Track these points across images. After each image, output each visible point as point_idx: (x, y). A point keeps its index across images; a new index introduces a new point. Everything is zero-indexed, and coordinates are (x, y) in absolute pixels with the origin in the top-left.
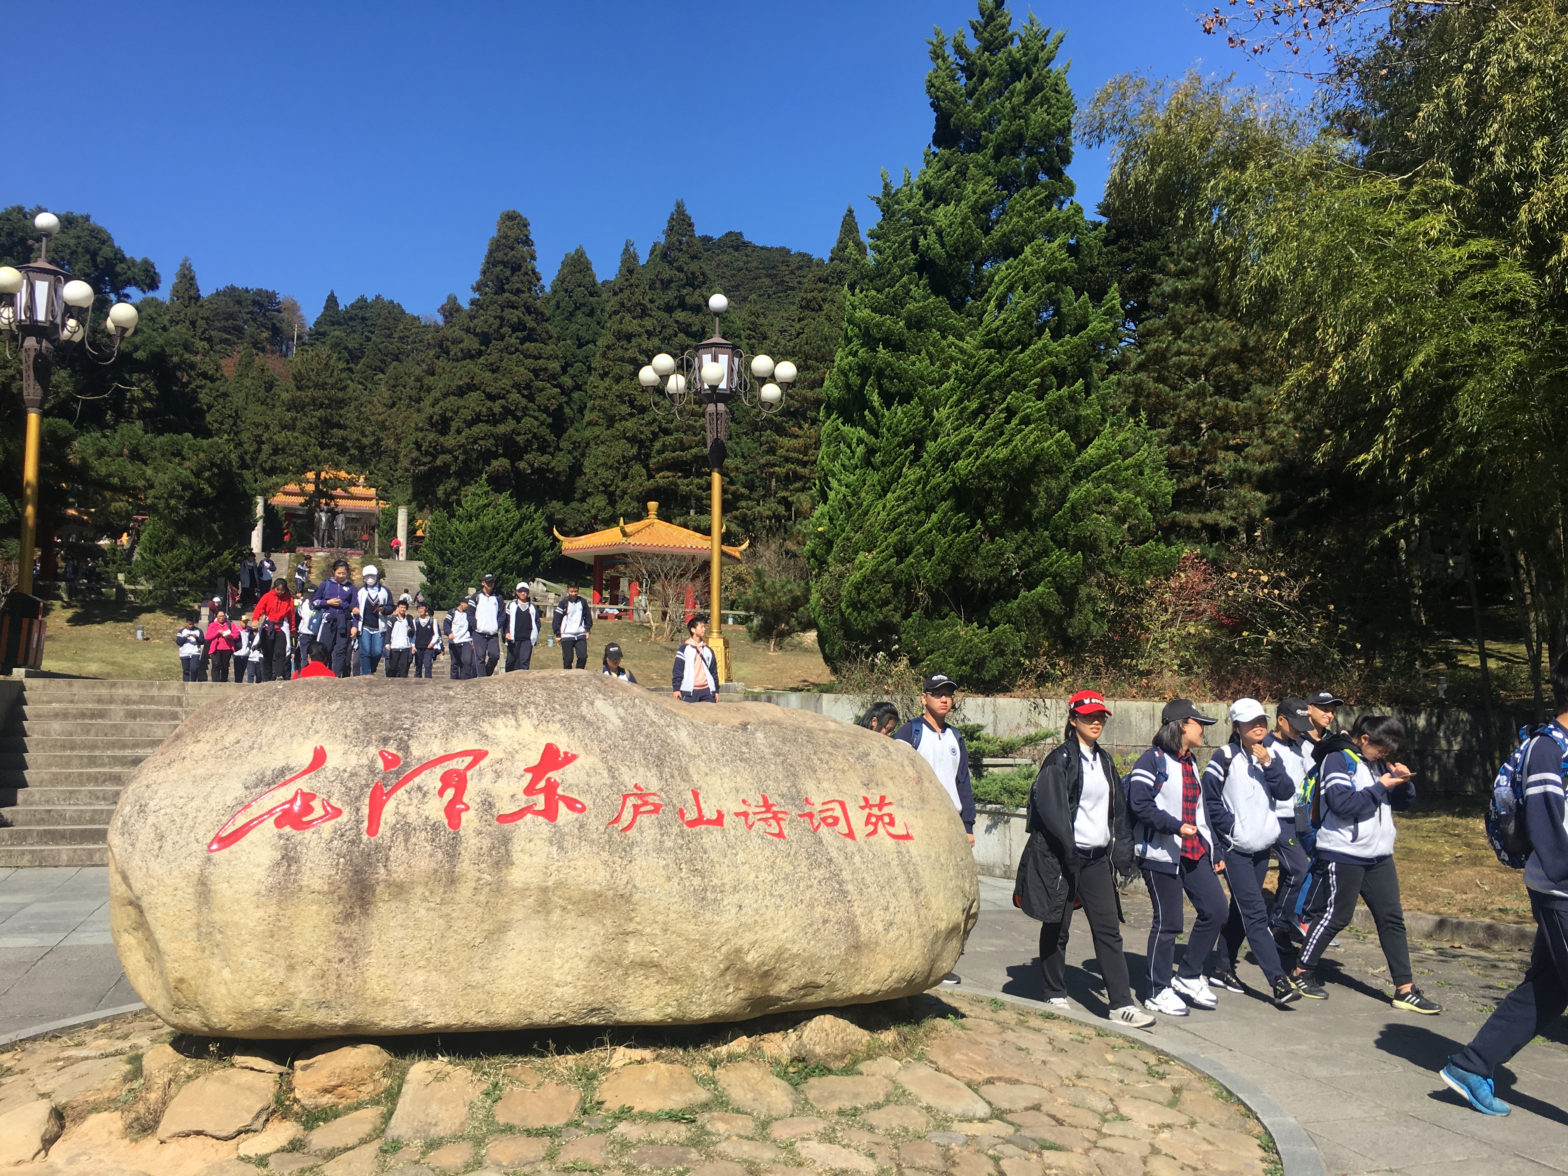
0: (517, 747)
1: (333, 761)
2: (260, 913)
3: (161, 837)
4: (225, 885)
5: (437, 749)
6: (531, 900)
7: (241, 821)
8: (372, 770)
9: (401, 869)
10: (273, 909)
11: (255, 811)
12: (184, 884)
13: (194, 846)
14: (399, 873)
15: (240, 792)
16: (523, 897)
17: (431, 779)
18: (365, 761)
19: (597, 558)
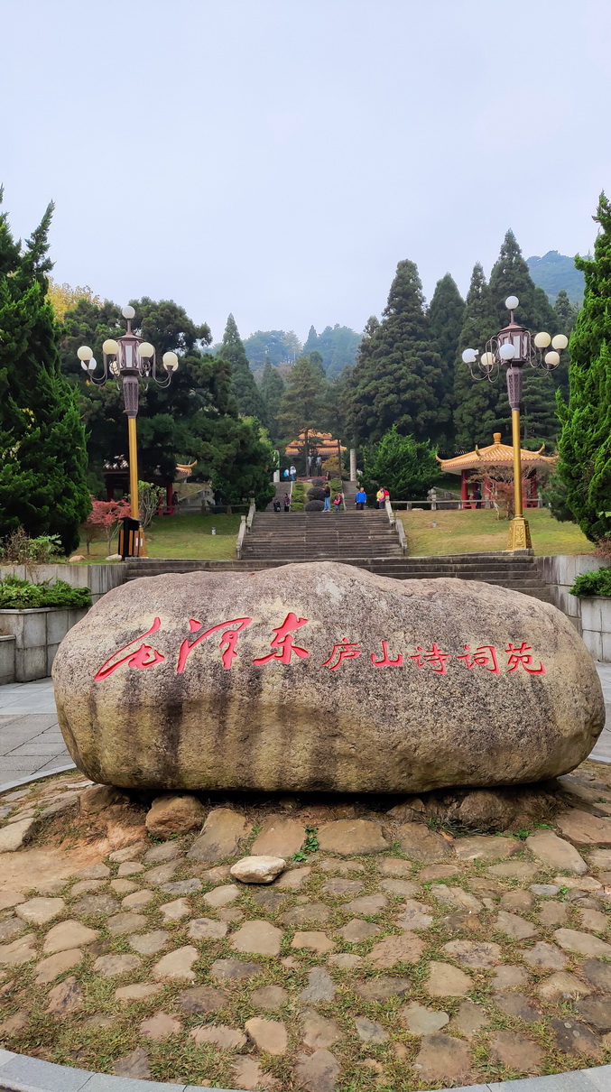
0: (270, 615)
1: (164, 626)
2: (120, 718)
3: (72, 672)
4: (102, 701)
5: (222, 618)
6: (274, 713)
7: (111, 663)
8: (184, 631)
9: (195, 693)
10: (126, 716)
11: (119, 657)
12: (83, 700)
13: (88, 678)
14: (194, 695)
15: (112, 645)
16: (270, 711)
17: (216, 636)
18: (180, 626)
19: (463, 471)
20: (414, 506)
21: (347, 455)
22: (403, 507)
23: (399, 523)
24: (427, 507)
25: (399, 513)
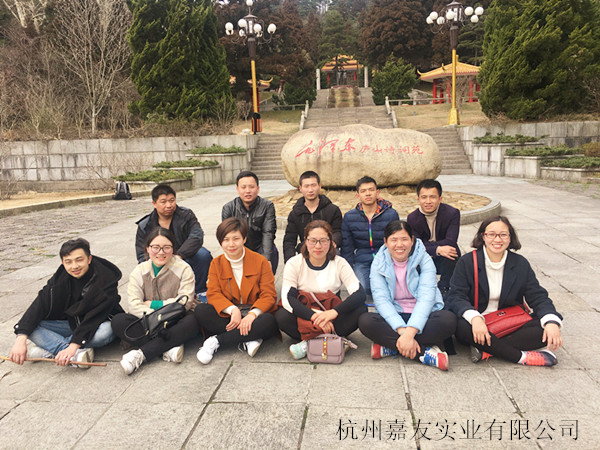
0: (344, 139)
2: (304, 167)
3: (288, 156)
4: (298, 163)
9: (325, 160)
12: (292, 163)
13: (294, 157)
15: (299, 148)
19: (435, 80)
20: (403, 103)
21: (363, 71)
22: (396, 104)
23: (393, 112)
24: (411, 103)
25: (393, 107)
